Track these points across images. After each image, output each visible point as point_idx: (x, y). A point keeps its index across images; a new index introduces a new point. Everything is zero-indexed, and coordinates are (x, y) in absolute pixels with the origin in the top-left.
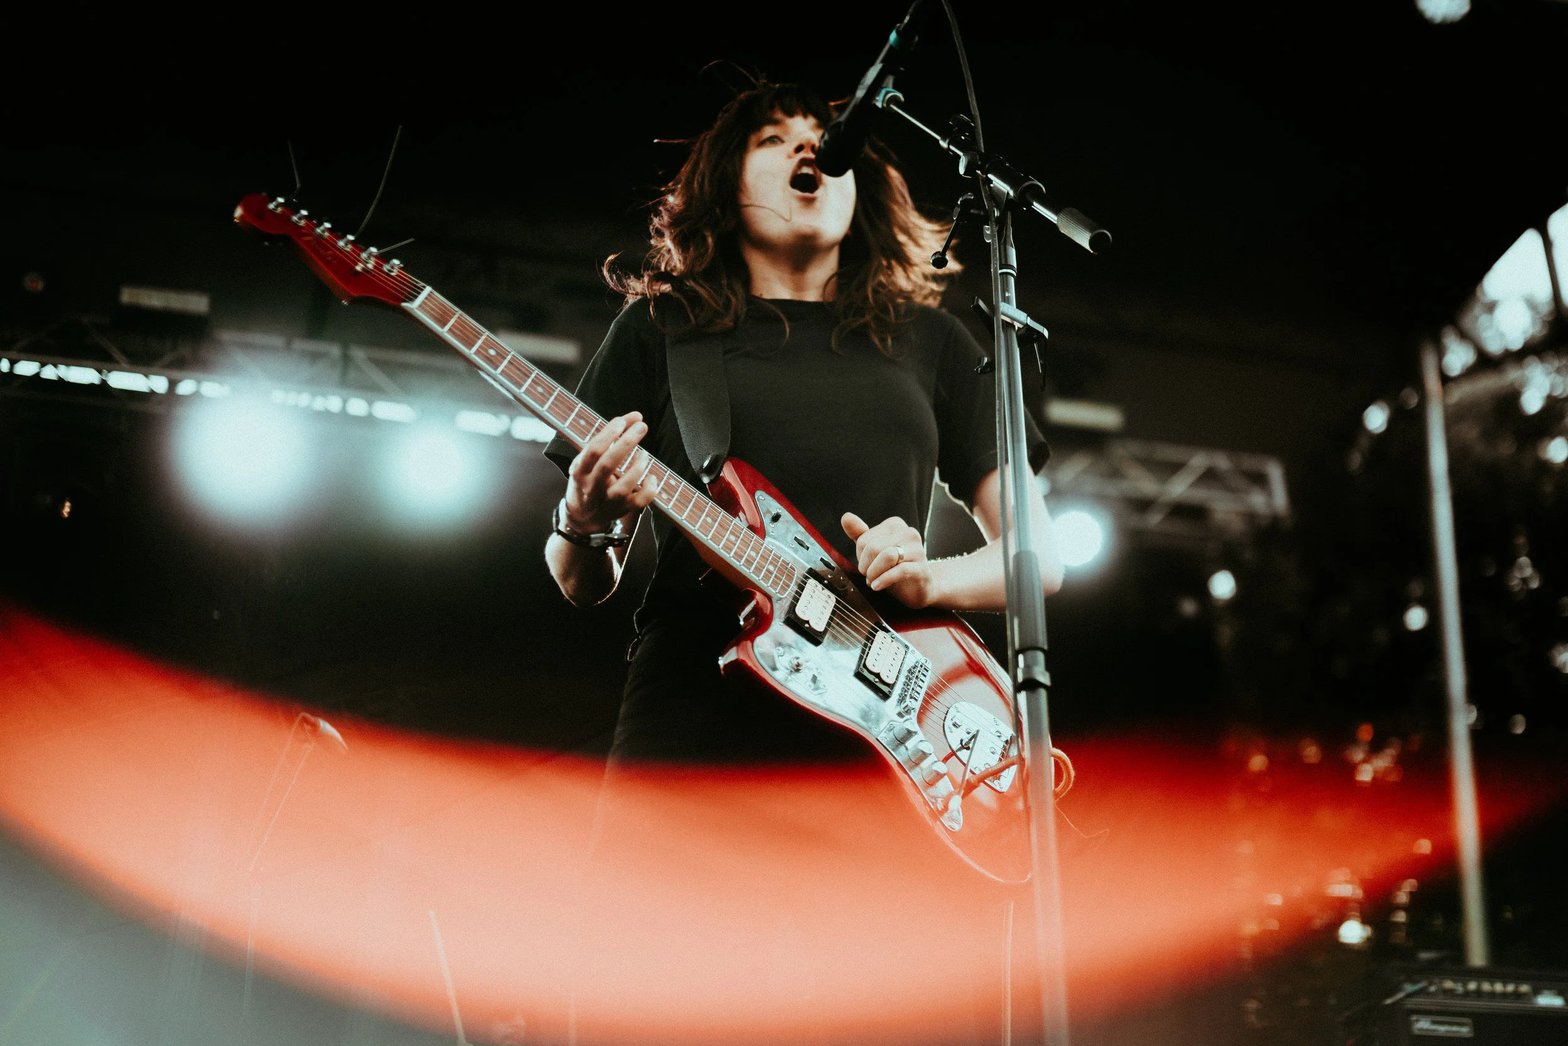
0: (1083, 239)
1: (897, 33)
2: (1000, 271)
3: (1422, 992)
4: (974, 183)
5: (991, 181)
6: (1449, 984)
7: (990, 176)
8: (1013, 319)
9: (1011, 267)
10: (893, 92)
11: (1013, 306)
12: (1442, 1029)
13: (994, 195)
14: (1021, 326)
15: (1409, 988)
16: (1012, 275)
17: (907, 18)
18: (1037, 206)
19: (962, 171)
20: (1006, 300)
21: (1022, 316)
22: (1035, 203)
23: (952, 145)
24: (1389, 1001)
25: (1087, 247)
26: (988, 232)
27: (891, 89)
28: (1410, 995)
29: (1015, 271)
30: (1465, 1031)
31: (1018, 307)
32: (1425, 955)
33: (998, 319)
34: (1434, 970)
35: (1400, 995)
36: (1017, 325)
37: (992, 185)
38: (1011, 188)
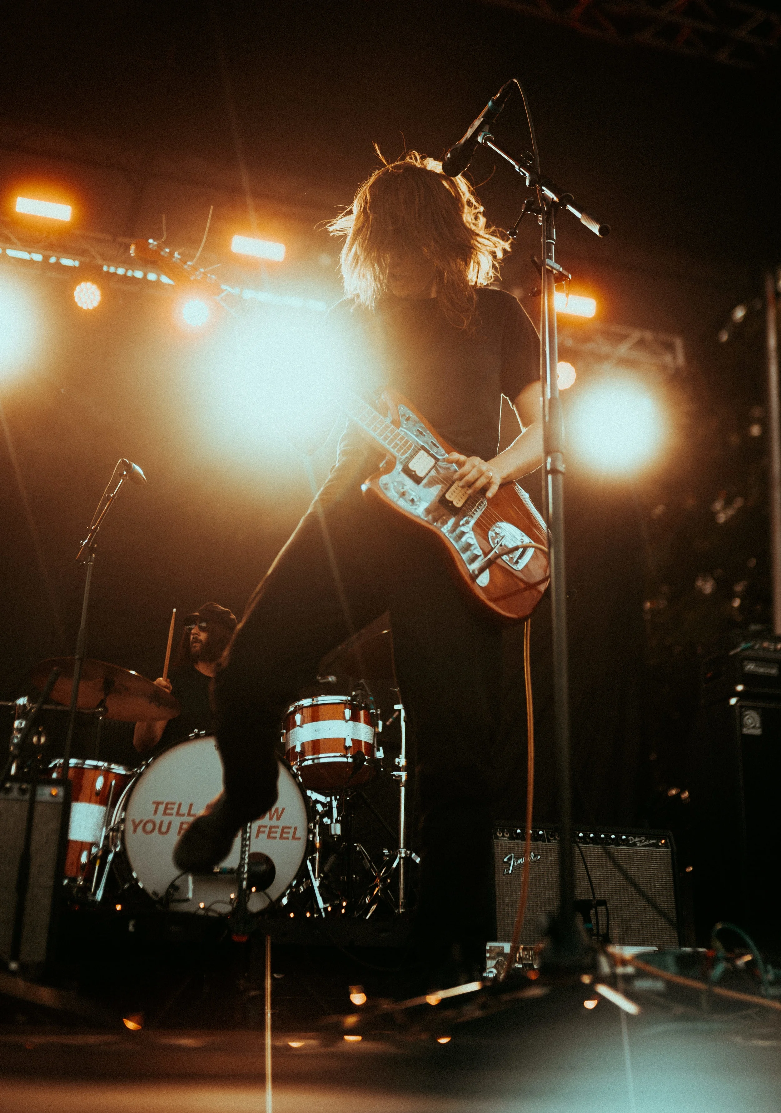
0: (595, 228)
1: (493, 101)
2: (546, 241)
3: (751, 648)
4: (533, 191)
5: (543, 191)
6: (766, 644)
7: (543, 188)
8: (553, 268)
9: (553, 239)
10: (488, 135)
11: (552, 260)
12: (761, 670)
13: (545, 198)
14: (557, 272)
15: (743, 646)
16: (553, 243)
17: (499, 94)
18: (569, 208)
19: (527, 184)
20: (550, 258)
21: (557, 266)
22: (568, 206)
23: (522, 168)
24: (732, 653)
25: (598, 233)
26: (541, 219)
27: (487, 133)
28: (743, 650)
29: (554, 241)
30: (774, 671)
31: (556, 262)
32: (753, 627)
33: (544, 267)
34: (759, 636)
35: (738, 650)
36: (555, 272)
37: (543, 193)
38: (556, 196)
